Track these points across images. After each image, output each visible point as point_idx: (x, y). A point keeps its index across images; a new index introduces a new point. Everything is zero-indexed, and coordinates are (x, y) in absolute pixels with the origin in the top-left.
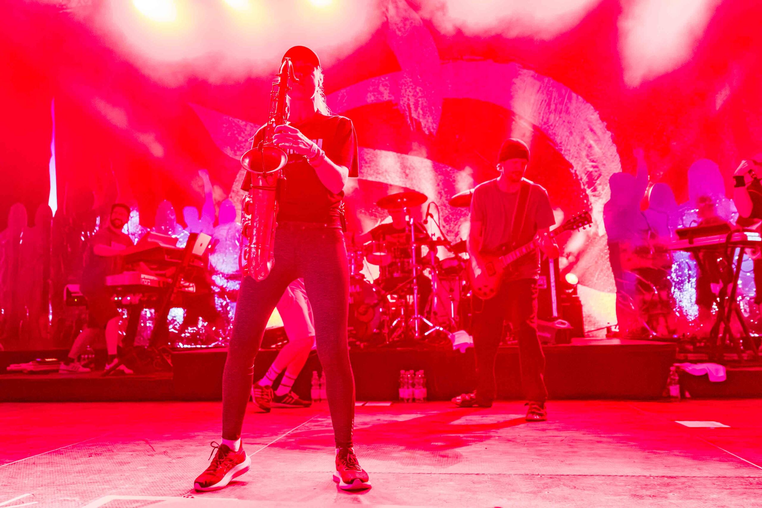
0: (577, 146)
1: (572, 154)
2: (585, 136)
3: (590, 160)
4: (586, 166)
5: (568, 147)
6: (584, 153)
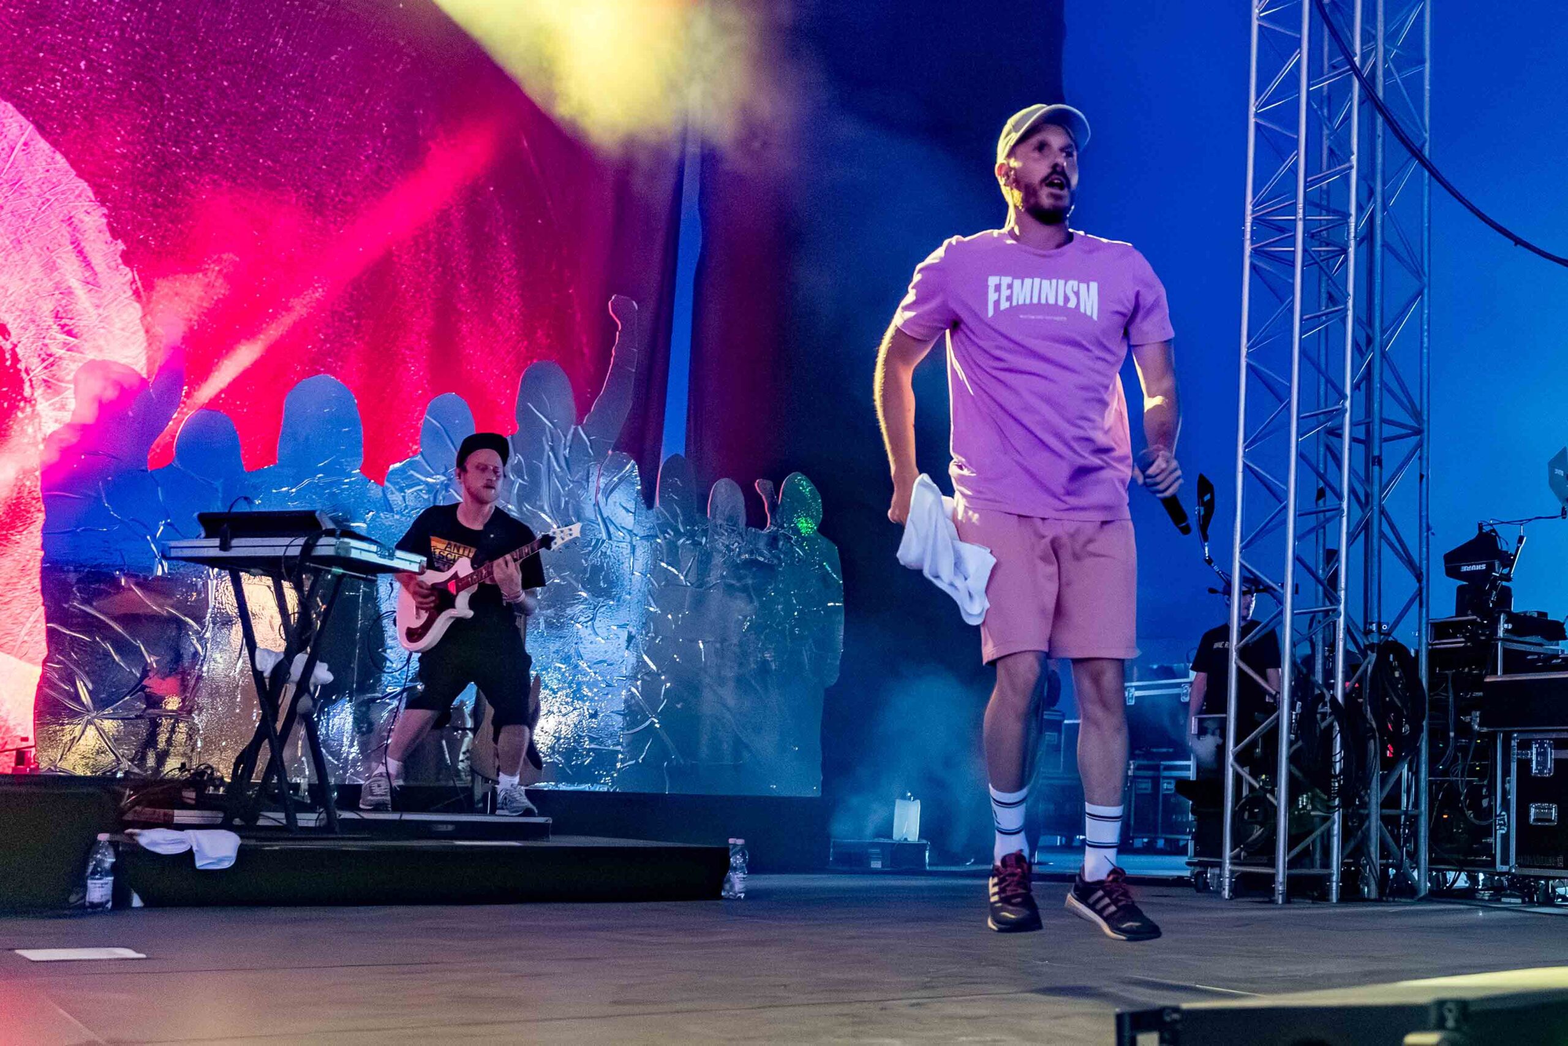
2: (60, 261)
3: (63, 326)
4: (47, 341)
6: (47, 307)
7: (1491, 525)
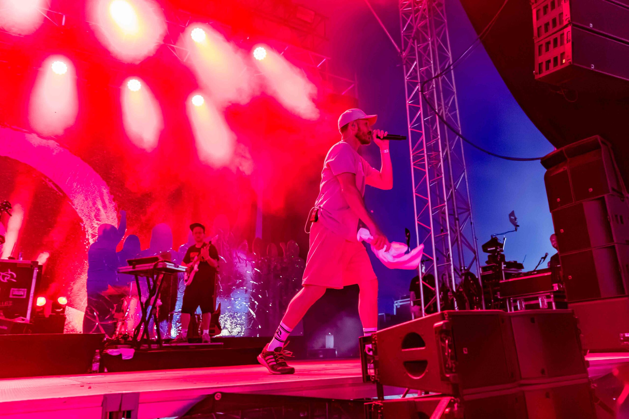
0: (89, 208)
1: (84, 213)
2: (97, 202)
4: (93, 223)
5: (82, 208)
6: (93, 214)
7: (495, 235)
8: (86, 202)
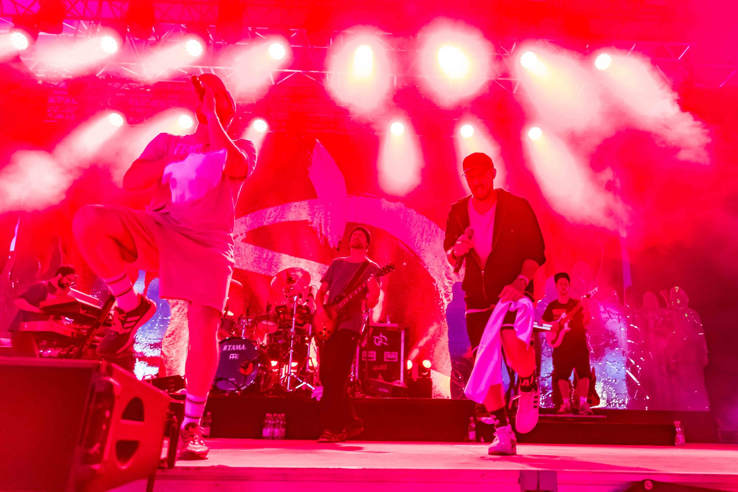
0: (439, 267)
1: (435, 272)
5: (433, 267)
6: (444, 273)
8: (436, 261)
